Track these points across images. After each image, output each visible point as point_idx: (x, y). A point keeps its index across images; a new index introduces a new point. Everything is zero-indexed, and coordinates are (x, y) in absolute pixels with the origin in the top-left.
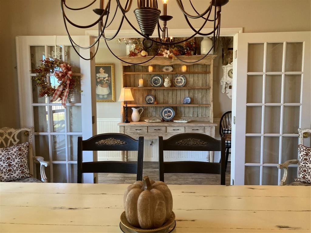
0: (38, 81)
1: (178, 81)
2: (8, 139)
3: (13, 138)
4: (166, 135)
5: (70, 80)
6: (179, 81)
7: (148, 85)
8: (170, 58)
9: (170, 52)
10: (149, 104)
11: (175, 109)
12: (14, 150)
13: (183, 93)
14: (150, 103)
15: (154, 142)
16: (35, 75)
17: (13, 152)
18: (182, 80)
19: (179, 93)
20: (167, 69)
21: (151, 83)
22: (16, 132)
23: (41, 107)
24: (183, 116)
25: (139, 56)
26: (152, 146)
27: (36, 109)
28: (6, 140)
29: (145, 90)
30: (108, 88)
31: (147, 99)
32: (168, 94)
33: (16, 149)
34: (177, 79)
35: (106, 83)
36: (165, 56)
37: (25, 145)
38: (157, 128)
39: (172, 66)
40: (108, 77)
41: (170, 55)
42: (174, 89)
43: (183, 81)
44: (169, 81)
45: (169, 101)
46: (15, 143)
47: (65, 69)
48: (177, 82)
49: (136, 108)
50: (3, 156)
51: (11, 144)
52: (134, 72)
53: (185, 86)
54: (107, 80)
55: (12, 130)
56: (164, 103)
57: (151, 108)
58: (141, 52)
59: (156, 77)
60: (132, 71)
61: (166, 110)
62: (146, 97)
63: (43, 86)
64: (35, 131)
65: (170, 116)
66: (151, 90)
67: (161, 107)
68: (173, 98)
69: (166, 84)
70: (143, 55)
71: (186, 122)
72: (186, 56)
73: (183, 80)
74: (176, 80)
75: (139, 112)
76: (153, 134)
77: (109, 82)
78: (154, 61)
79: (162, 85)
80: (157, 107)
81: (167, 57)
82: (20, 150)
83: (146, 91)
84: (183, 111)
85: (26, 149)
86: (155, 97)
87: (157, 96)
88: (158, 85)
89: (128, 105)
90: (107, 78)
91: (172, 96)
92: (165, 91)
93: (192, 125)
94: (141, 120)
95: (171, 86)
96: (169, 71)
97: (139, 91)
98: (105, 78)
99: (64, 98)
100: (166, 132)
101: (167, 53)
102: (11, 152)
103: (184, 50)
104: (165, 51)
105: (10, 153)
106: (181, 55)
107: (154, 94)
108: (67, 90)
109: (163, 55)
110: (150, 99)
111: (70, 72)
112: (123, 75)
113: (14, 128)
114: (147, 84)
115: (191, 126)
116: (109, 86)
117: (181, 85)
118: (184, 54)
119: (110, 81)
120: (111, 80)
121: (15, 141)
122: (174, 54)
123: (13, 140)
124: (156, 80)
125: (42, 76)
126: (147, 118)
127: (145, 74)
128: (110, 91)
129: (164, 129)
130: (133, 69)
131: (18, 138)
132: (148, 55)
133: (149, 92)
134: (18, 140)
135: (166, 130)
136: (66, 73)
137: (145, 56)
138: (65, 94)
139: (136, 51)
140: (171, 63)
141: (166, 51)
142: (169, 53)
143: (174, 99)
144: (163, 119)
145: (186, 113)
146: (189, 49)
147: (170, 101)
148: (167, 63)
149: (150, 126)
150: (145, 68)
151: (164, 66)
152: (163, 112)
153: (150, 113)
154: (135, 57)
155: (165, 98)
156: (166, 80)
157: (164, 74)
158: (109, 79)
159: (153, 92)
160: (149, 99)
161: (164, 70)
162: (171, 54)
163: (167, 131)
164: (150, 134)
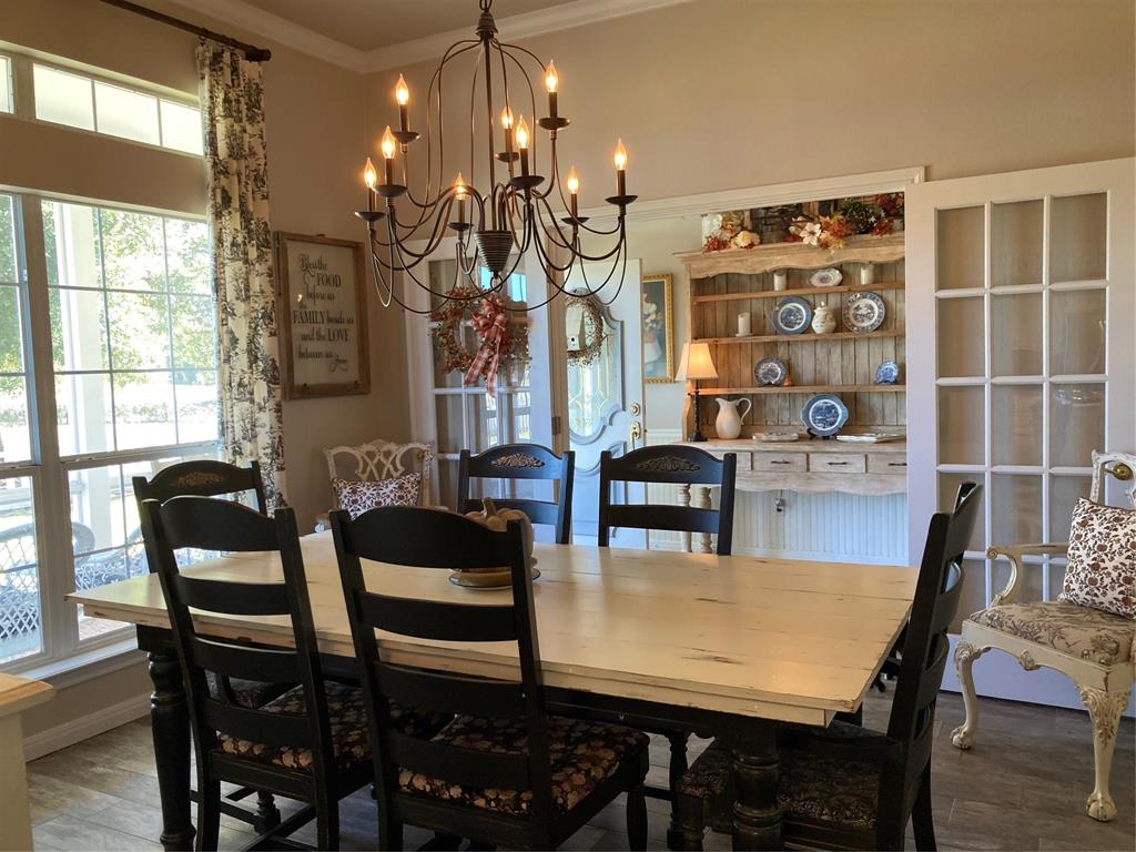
0: (441, 339)
1: (859, 312)
2: (384, 465)
3: (393, 463)
4: (808, 479)
5: (502, 334)
6: (864, 311)
7: (767, 329)
8: (824, 245)
9: (822, 229)
10: (765, 385)
11: (851, 400)
12: (391, 487)
13: (875, 348)
14: (770, 384)
15: (787, 502)
16: (435, 325)
17: (387, 491)
18: (871, 308)
19: (863, 349)
20: (823, 280)
21: (776, 323)
22: (399, 451)
23: (453, 395)
24: (879, 421)
25: (734, 247)
26: (782, 513)
27: (440, 399)
28: (380, 466)
29: (758, 344)
30: (656, 342)
31: (761, 372)
32: (829, 353)
33: (394, 485)
34: (858, 308)
35: (651, 328)
36: (806, 241)
37: (412, 479)
38: (779, 458)
39: (840, 268)
40: (657, 312)
41: (823, 236)
42: (846, 340)
43: (876, 314)
44: (826, 316)
45: (831, 375)
46: (395, 474)
47: (490, 310)
48: (855, 316)
49: (729, 398)
50: (369, 498)
51: (389, 476)
52: (727, 293)
53: (882, 326)
54: (653, 321)
55: (392, 447)
56: (815, 383)
57: (775, 398)
58: (736, 235)
59: (789, 306)
60: (720, 293)
61: (820, 403)
62: (760, 363)
63: (451, 349)
64: (441, 451)
65: (831, 424)
66: (775, 344)
67: (807, 395)
68: (845, 364)
69: (817, 326)
70: (743, 244)
71: (874, 439)
72: (875, 237)
73: (876, 308)
74: (852, 312)
75: (740, 409)
76: (768, 474)
77: (659, 327)
78: (779, 258)
79: (808, 329)
80: (795, 394)
81: (815, 243)
82: (401, 487)
83: (762, 347)
84: (877, 405)
85: (413, 488)
86: (789, 364)
87: (793, 361)
88: (797, 327)
89: (702, 392)
90: (653, 317)
91: (842, 359)
92: (818, 346)
93: (888, 448)
94: (743, 435)
95: (836, 330)
96: (831, 284)
97: (740, 348)
98: (649, 315)
99: (490, 374)
100: (808, 470)
101: (813, 233)
102: (385, 490)
103: (868, 217)
104: (807, 228)
105: (381, 492)
106: (861, 233)
107: (786, 357)
108: (496, 357)
109: (801, 239)
110: (772, 372)
111: (500, 317)
112: (692, 306)
113: (395, 442)
114: (764, 327)
115: (886, 453)
116: (659, 338)
117: (867, 324)
118: (869, 229)
119: (661, 323)
120: (663, 320)
121: (396, 470)
122: (834, 234)
123: (392, 469)
124: (790, 312)
125: (449, 327)
126: (763, 427)
127: (757, 298)
128: (660, 353)
129: (801, 459)
130: (724, 283)
131: (402, 465)
132: (761, 243)
133: (771, 350)
134: (401, 469)
135: (808, 464)
136: (493, 319)
137: (751, 245)
138: (493, 365)
139: (727, 235)
140: (832, 259)
141: (809, 226)
142: (818, 232)
143: (847, 368)
144: (809, 431)
145: (887, 411)
146: (883, 214)
147: (836, 378)
148: (818, 260)
149: (758, 451)
150: (758, 280)
151: (815, 270)
152: (811, 410)
153: (773, 413)
154: (722, 251)
155: (818, 368)
156: (818, 312)
157: (814, 295)
158: (659, 318)
159: (782, 350)
160: (769, 370)
161: (815, 281)
162: (825, 235)
163: (811, 467)
164: (760, 474)
